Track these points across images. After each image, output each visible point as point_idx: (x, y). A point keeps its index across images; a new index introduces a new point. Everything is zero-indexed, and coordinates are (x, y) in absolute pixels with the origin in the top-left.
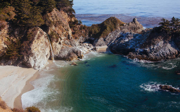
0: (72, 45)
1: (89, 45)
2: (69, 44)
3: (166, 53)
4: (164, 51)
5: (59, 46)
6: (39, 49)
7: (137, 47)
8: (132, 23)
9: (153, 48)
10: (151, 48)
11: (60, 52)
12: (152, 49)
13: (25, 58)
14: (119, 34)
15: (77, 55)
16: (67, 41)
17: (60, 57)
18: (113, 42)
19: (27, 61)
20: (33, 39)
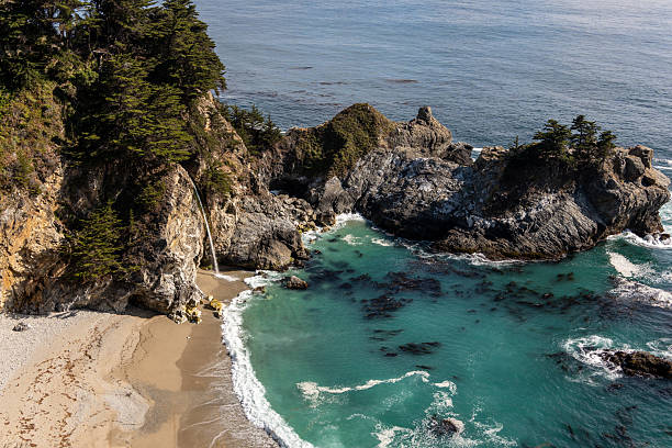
0: (267, 213)
1: (295, 203)
2: (259, 209)
3: (569, 234)
4: (559, 226)
5: (229, 220)
6: (184, 240)
7: (470, 213)
8: (418, 123)
9: (528, 218)
10: (520, 216)
11: (235, 240)
12: (524, 220)
13: (145, 277)
14: (387, 162)
15: (291, 248)
16: (248, 199)
17: (237, 258)
18: (374, 190)
19: (152, 289)
20: (166, 208)
